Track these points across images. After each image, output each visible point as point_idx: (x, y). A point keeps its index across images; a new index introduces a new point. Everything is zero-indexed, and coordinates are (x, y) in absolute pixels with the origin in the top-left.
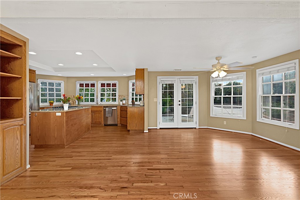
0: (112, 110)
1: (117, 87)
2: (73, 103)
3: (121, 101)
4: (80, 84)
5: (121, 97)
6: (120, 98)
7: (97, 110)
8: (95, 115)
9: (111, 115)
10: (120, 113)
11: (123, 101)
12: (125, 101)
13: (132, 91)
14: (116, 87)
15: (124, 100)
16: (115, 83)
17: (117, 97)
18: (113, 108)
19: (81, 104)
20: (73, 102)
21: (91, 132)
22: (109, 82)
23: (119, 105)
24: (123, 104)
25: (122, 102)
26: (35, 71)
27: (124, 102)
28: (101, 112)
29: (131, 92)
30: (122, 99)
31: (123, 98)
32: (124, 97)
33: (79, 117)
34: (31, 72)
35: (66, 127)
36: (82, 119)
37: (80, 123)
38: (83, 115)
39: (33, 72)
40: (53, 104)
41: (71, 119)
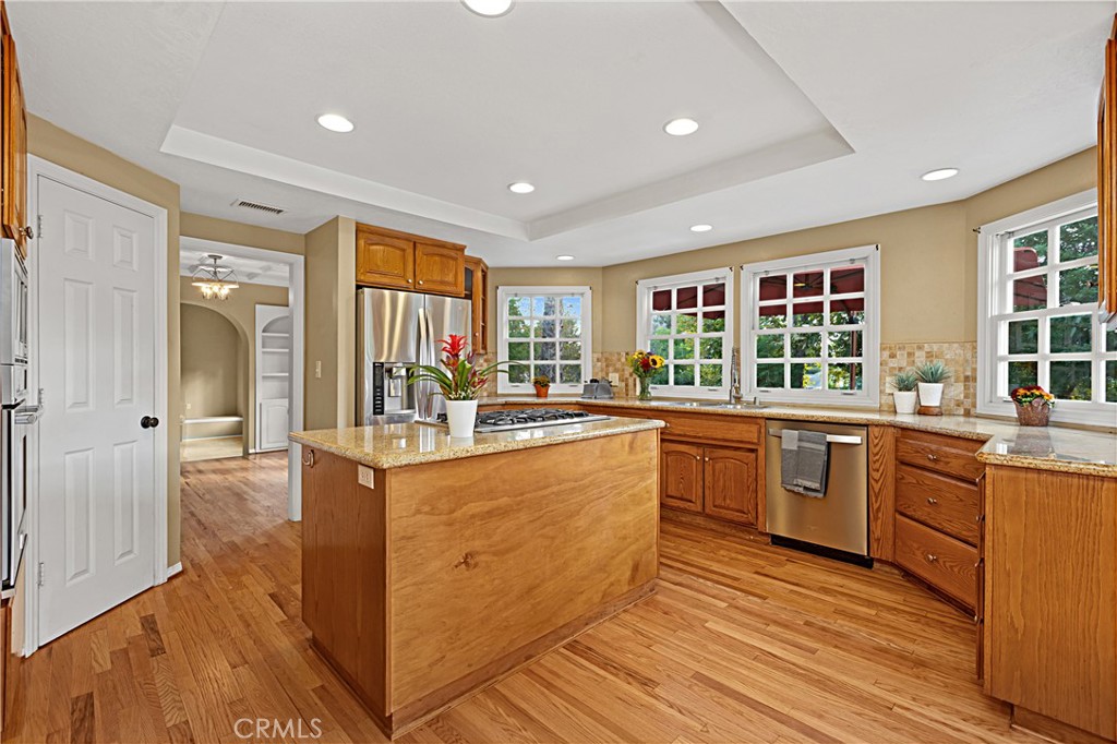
0: (823, 448)
1: (871, 293)
2: (627, 390)
3: (905, 386)
4: (655, 294)
5: (901, 360)
6: (893, 363)
7: (729, 436)
8: (719, 465)
9: (816, 485)
10: (898, 481)
11: (921, 385)
12: (939, 386)
13: (1018, 308)
14: (861, 289)
15: (934, 378)
16: (856, 265)
17: (870, 358)
18: (830, 438)
19: (653, 393)
20: (623, 384)
21: (641, 613)
22: (807, 264)
23: (886, 418)
24: (922, 411)
25: (912, 395)
26: (461, 249)
27: (932, 394)
28: (752, 451)
29: (1002, 317)
30: (910, 372)
31: (920, 360)
32: (929, 355)
33: (544, 496)
34: (445, 252)
35: (404, 579)
36: (578, 512)
37: (553, 538)
38: (586, 481)
39: (453, 254)
40: (549, 392)
41: (458, 514)
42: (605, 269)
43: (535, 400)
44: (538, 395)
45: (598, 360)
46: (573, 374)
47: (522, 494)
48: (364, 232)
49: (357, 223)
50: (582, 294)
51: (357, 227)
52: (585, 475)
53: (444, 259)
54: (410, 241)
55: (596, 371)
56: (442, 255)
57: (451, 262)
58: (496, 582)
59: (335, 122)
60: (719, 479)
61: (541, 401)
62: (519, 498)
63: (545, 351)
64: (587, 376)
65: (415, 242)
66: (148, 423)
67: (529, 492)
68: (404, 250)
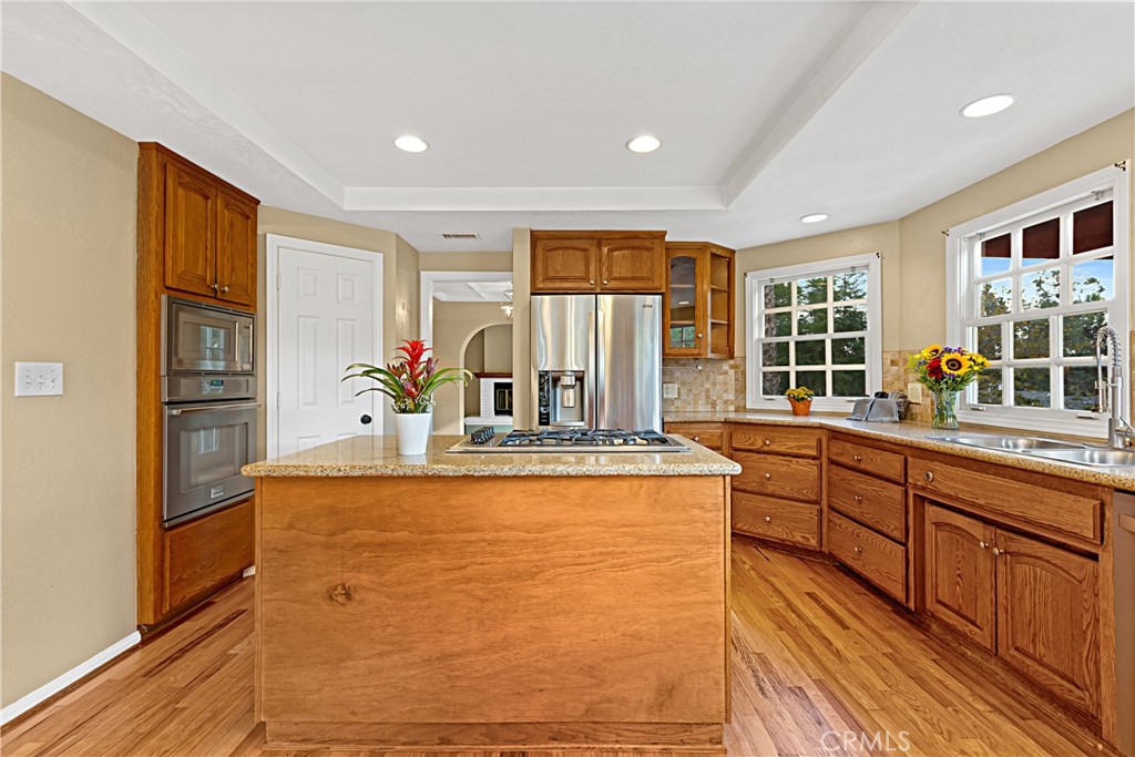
7: (1033, 514)
8: (1023, 569)
20: (929, 401)
26: (661, 235)
28: (1088, 556)
33: (469, 542)
34: (637, 243)
35: (274, 591)
36: (533, 576)
37: (483, 601)
38: (550, 535)
39: (647, 244)
40: (811, 409)
41: (340, 538)
42: (901, 220)
43: (789, 419)
44: (795, 413)
45: (893, 363)
46: (851, 384)
47: (432, 532)
48: (542, 239)
49: (532, 232)
50: (867, 267)
51: (531, 235)
52: (548, 527)
53: (636, 252)
54: (593, 238)
55: (889, 379)
56: (633, 248)
57: (646, 253)
58: (390, 629)
59: (410, 144)
60: (1022, 598)
61: (800, 420)
62: (426, 537)
63: (810, 352)
64: (873, 386)
65: (599, 238)
66: (366, 420)
67: (441, 532)
68: (584, 250)
